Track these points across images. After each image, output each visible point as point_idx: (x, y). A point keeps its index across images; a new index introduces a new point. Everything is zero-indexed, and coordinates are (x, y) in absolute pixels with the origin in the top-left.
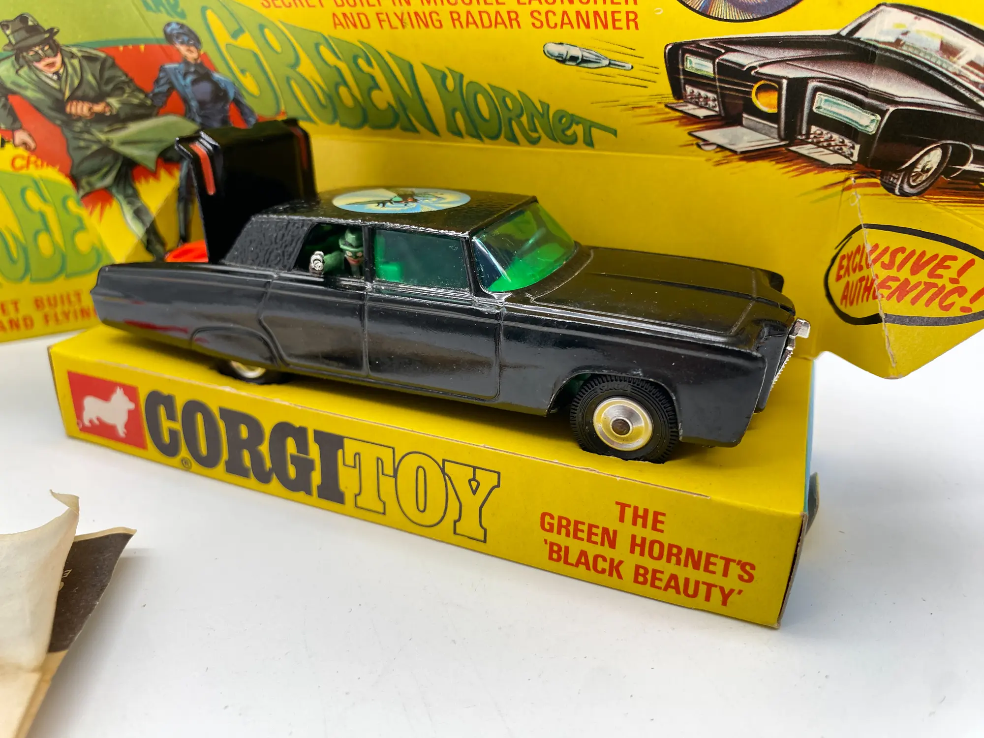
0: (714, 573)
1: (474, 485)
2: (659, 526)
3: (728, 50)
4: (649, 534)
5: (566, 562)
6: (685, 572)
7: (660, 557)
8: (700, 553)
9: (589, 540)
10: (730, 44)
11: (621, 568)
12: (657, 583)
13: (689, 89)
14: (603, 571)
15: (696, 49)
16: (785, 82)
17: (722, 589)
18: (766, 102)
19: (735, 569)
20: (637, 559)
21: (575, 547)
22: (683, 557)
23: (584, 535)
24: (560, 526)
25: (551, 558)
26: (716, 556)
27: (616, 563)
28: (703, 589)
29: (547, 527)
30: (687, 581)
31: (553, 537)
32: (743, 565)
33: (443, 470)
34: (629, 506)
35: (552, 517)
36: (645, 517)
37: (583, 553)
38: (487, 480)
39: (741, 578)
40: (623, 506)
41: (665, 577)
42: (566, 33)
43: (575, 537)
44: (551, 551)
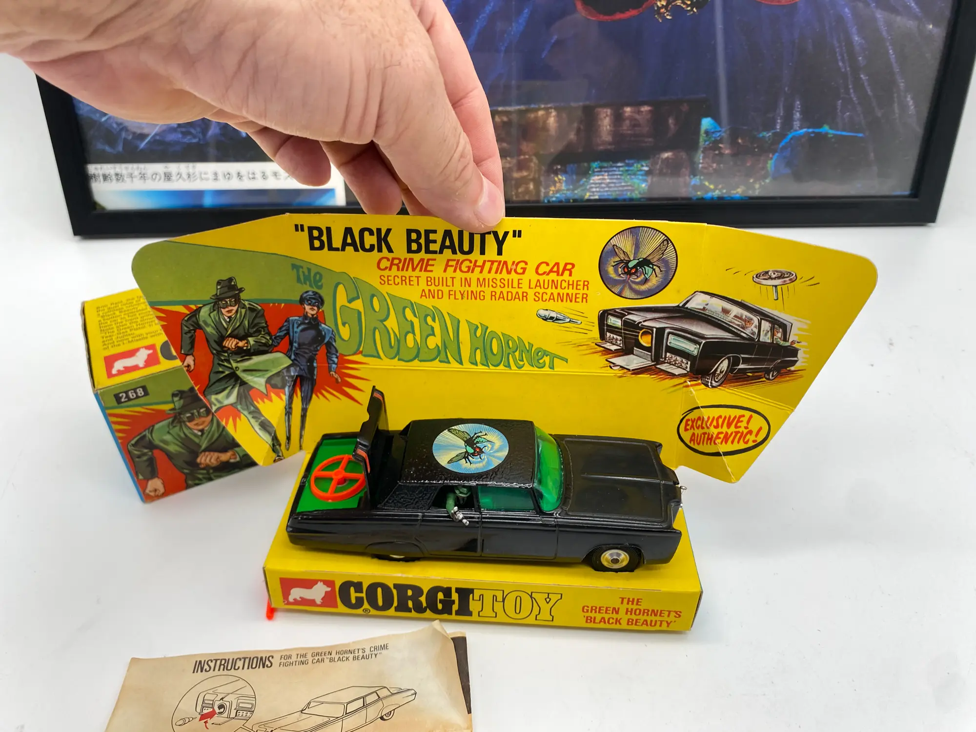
33: (531, 596)
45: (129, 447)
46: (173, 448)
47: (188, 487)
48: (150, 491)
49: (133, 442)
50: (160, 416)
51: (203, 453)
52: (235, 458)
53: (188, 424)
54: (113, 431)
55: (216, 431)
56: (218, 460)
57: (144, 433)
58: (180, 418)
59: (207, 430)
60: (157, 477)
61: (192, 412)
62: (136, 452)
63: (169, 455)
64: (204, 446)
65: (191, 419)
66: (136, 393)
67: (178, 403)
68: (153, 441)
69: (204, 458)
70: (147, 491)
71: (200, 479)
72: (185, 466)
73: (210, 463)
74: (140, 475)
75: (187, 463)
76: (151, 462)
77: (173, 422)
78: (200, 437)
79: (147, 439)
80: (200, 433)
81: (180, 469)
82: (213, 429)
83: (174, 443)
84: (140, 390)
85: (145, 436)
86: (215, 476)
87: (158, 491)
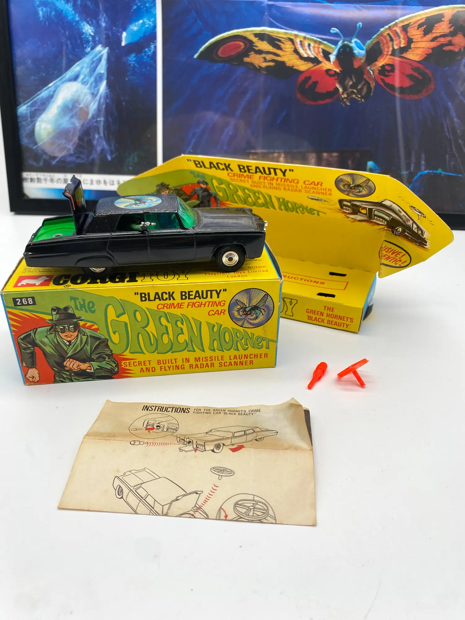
0: (344, 321)
1: (291, 303)
2: (333, 311)
3: (353, 202)
4: (331, 313)
5: (312, 320)
6: (339, 321)
7: (333, 318)
8: (342, 316)
9: (317, 315)
10: (354, 201)
11: (324, 321)
12: (332, 324)
13: (344, 207)
14: (320, 322)
15: (346, 200)
16: (367, 209)
17: (346, 324)
18: (364, 211)
19: (349, 320)
20: (328, 318)
21: (314, 316)
22: (338, 317)
23: (316, 314)
24: (311, 312)
25: (308, 319)
26: (345, 317)
27: (323, 319)
28: (342, 324)
29: (308, 312)
30: (339, 323)
31: (309, 314)
32: (351, 319)
33: (283, 300)
34: (326, 307)
35: (309, 310)
36: (330, 309)
37: (316, 318)
38: (294, 302)
39: (350, 322)
40: (325, 307)
41: (334, 322)
42: (313, 195)
43: (314, 314)
44: (309, 318)
45: (19, 340)
46: (48, 349)
47: (55, 381)
48: (29, 377)
49: (22, 337)
50: (42, 322)
51: (69, 359)
52: (91, 370)
53: (60, 333)
54: (10, 325)
55: (80, 344)
56: (78, 367)
57: (30, 332)
58: (56, 328)
59: (73, 342)
60: (35, 367)
61: (64, 325)
62: (23, 345)
63: (45, 353)
64: (69, 355)
65: (63, 331)
66: (28, 301)
67: (56, 317)
68: (35, 340)
69: (69, 363)
70: (27, 376)
71: (64, 379)
72: (55, 365)
73: (72, 368)
74: (24, 363)
75: (57, 363)
76: (33, 355)
77: (50, 329)
78: (68, 347)
79: (31, 337)
80: (68, 343)
81: (52, 367)
82: (77, 343)
83: (50, 346)
84: (30, 300)
85: (30, 334)
86: (75, 379)
87: (34, 378)
